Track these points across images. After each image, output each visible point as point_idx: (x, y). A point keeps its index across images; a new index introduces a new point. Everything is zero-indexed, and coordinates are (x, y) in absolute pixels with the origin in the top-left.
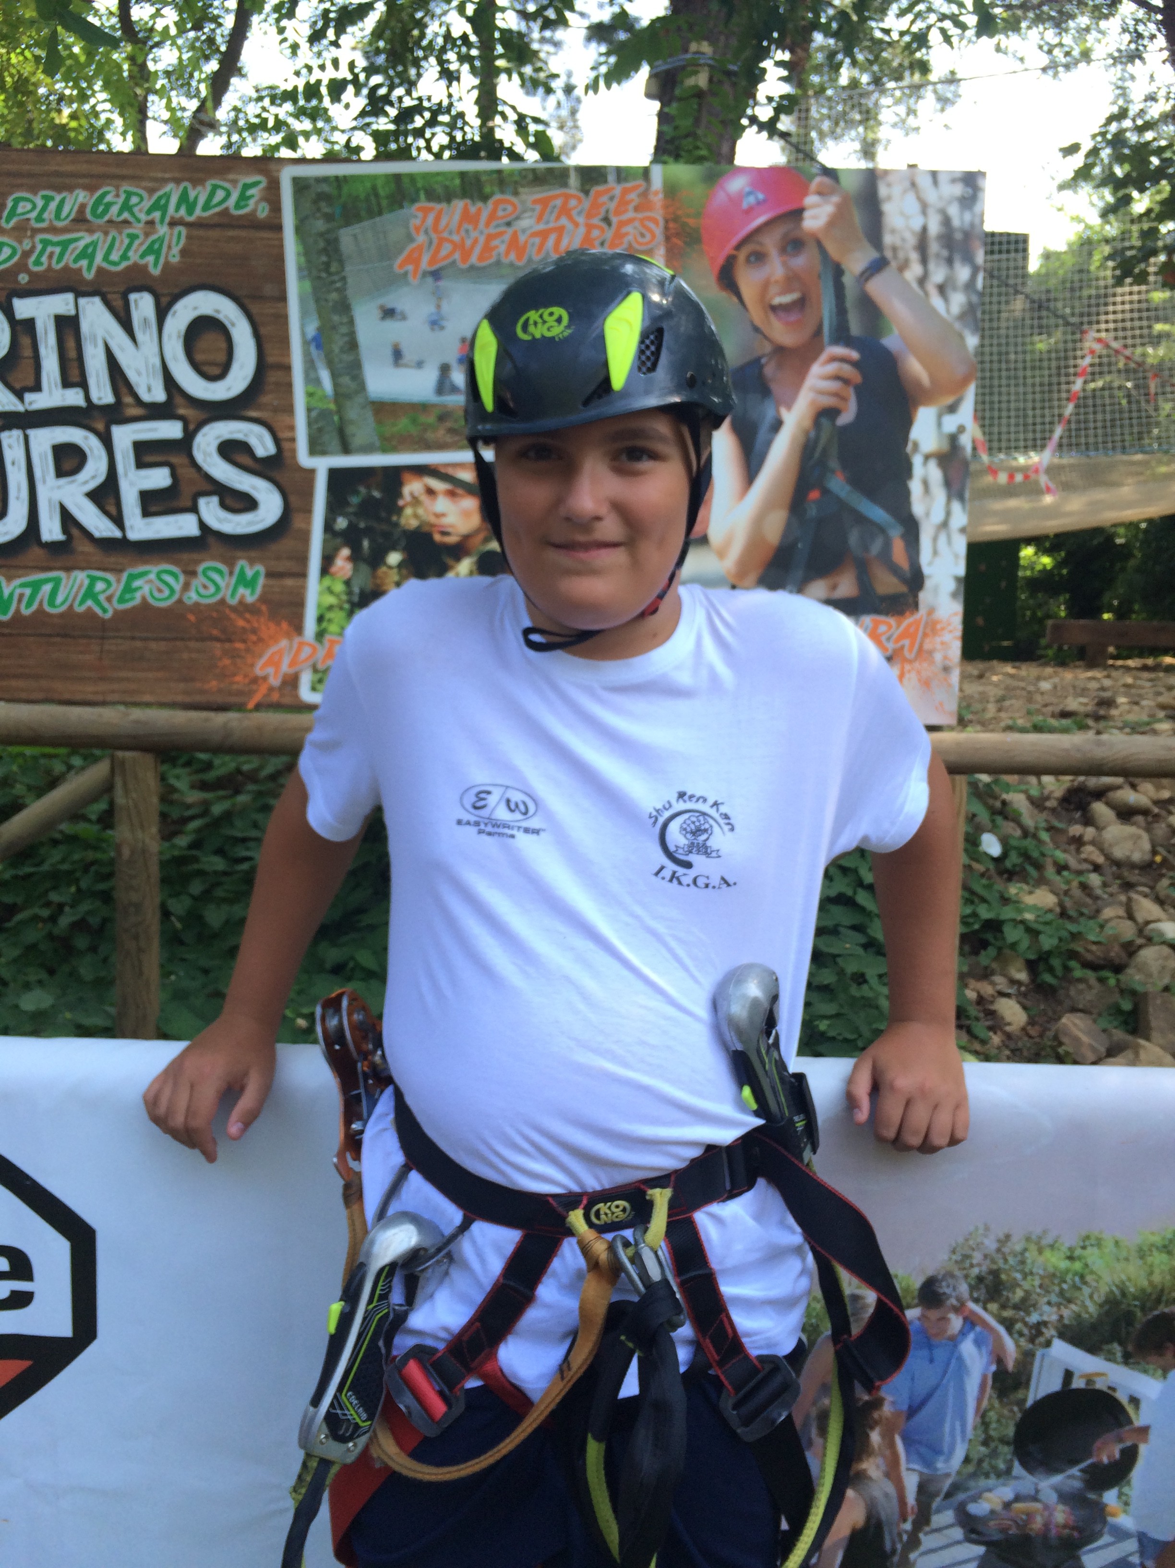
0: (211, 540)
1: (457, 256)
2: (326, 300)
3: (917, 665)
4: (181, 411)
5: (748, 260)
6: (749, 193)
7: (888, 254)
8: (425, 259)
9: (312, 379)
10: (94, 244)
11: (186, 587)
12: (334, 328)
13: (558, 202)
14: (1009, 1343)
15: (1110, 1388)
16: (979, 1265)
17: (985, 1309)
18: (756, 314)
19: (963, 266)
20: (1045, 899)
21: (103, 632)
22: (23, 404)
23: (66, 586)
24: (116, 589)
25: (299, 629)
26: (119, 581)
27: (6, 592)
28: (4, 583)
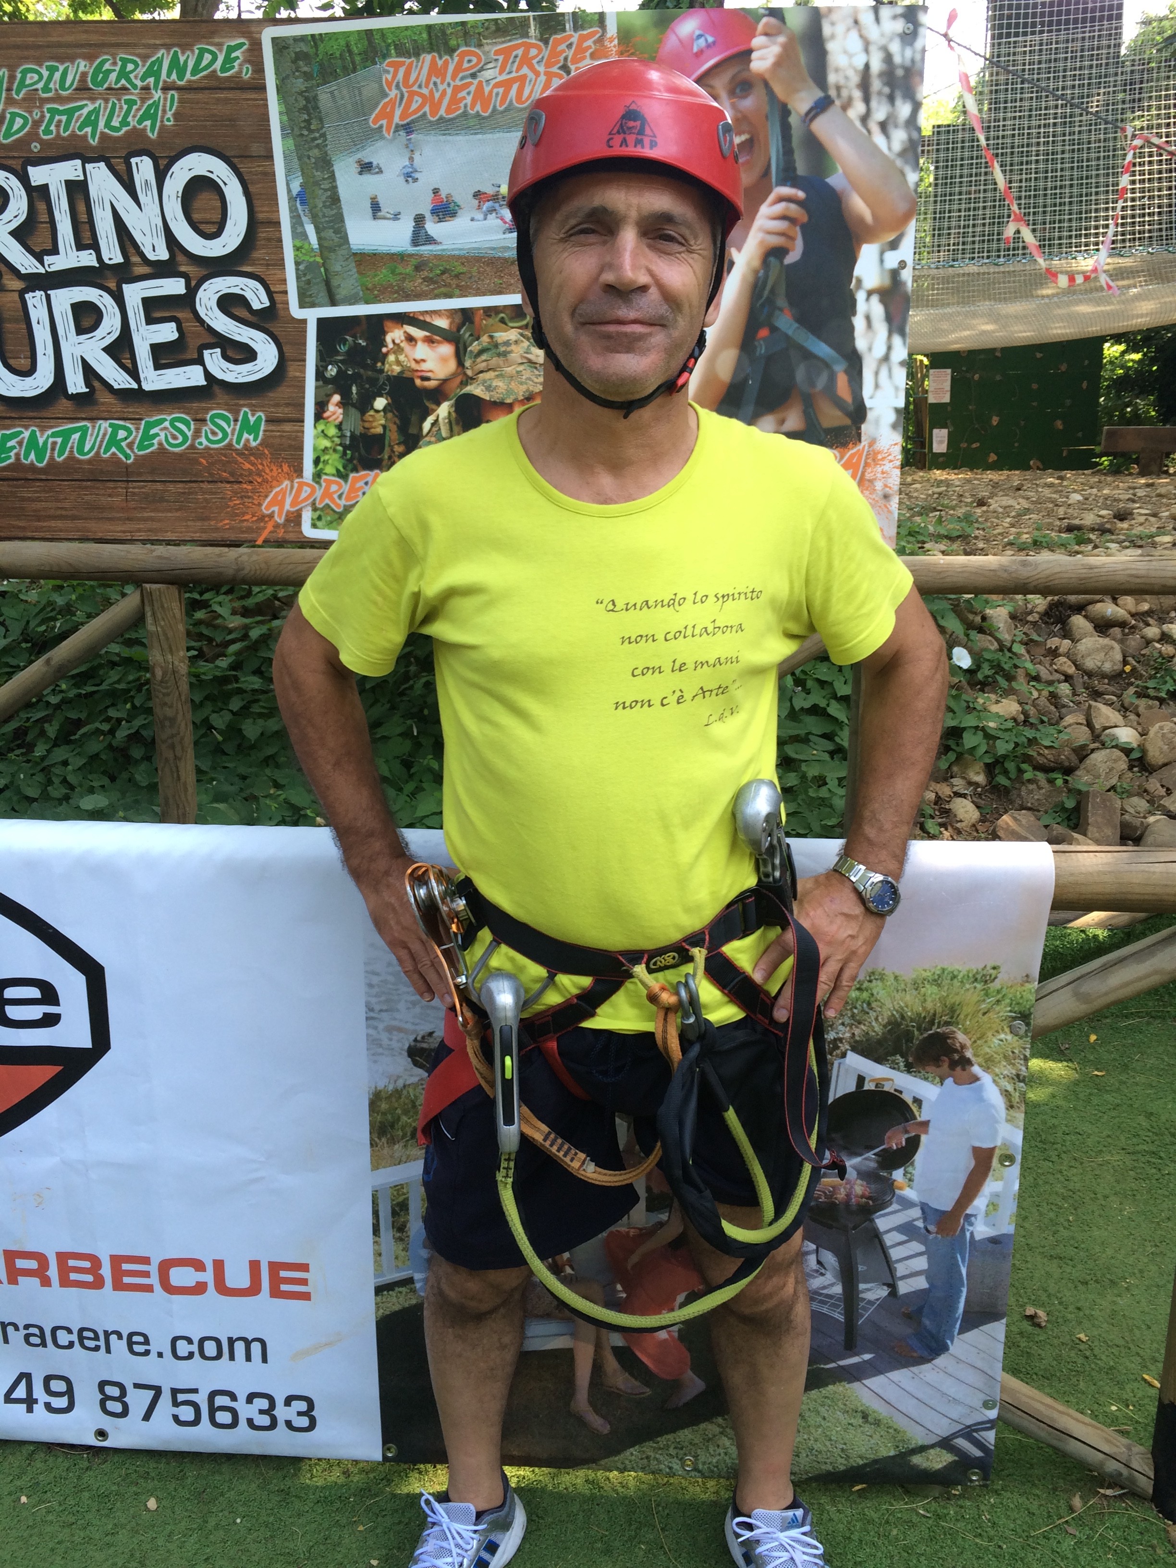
0: (216, 389)
1: (427, 109)
2: (309, 157)
4: (183, 269)
6: (700, 36)
7: (832, 93)
8: (398, 113)
9: (299, 234)
10: (96, 111)
11: (197, 433)
12: (317, 184)
13: (520, 52)
15: (896, 1090)
19: (904, 103)
20: (1009, 707)
21: (127, 475)
22: (43, 266)
23: (92, 435)
24: (136, 437)
25: (299, 471)
26: (138, 429)
27: (41, 441)
28: (38, 433)
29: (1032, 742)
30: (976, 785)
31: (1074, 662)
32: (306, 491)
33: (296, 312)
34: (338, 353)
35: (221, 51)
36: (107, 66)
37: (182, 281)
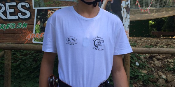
0: (20, 19)
20: (145, 72)
25: (33, 32)
29: (149, 77)
30: (141, 84)
31: (154, 65)
32: (33, 35)
33: (34, 8)
34: (40, 14)
37: (15, 3)
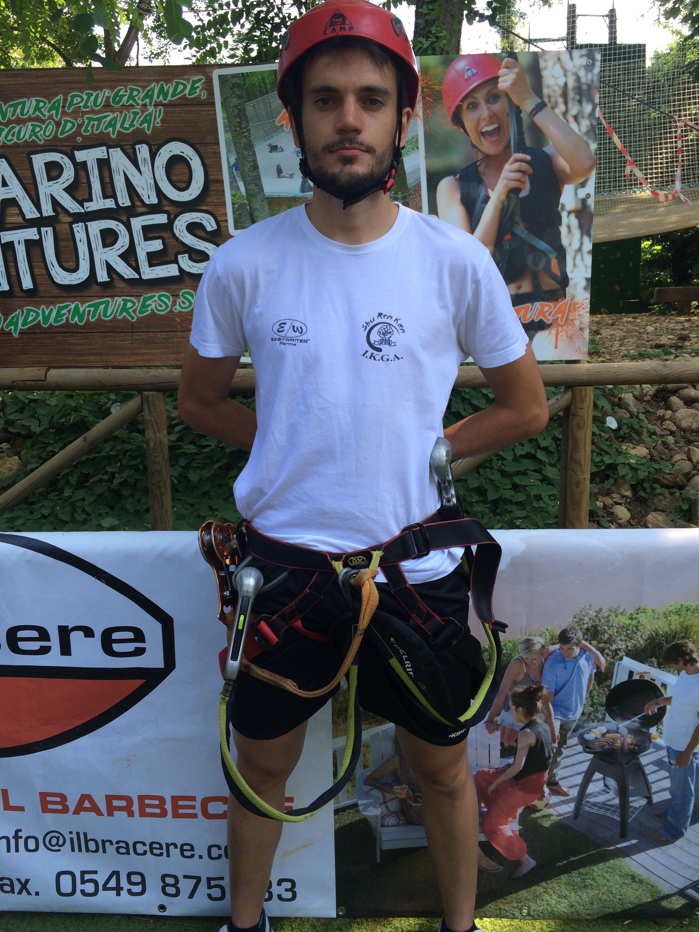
0: (186, 277)
2: (240, 143)
3: (565, 328)
4: (166, 208)
5: (468, 108)
6: (468, 69)
7: (546, 100)
9: (234, 187)
10: (115, 119)
11: (174, 303)
12: (245, 158)
14: (602, 659)
15: (651, 679)
16: (587, 623)
17: (590, 644)
18: (473, 137)
19: (588, 104)
20: (641, 451)
21: (132, 329)
22: (83, 208)
23: (112, 306)
24: (138, 306)
26: (139, 302)
27: (81, 310)
28: (80, 305)
29: (658, 471)
30: (627, 497)
31: (675, 424)
33: (232, 231)
35: (188, 83)
36: (122, 93)
37: (166, 216)
